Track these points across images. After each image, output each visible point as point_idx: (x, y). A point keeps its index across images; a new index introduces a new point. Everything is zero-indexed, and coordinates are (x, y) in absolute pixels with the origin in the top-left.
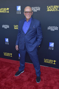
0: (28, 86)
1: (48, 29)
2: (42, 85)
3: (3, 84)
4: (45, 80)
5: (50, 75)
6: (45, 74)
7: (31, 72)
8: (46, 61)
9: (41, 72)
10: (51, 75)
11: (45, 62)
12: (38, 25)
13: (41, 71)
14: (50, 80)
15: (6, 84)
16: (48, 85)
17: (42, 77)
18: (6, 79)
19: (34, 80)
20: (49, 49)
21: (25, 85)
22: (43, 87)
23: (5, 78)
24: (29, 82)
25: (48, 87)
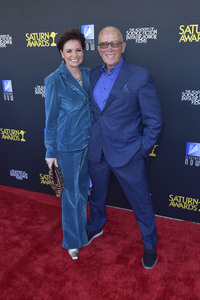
0: (115, 277)
1: (183, 98)
2: (159, 275)
3: (39, 271)
4: (170, 262)
5: (188, 247)
6: (173, 241)
7: (126, 237)
8: (175, 201)
9: (158, 236)
10: (190, 244)
11: (172, 204)
12: (144, 83)
13: (160, 234)
14: (186, 259)
15: (47, 269)
16: (181, 275)
17: (162, 253)
18: (47, 256)
19: (135, 261)
20: (186, 163)
21: (107, 276)
22: (165, 281)
23: (47, 251)
24: (122, 266)
25: (179, 280)
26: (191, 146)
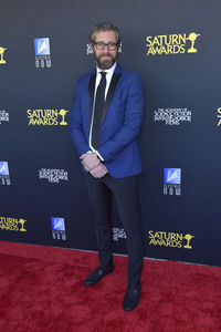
1: (156, 118)
5: (174, 292)
8: (156, 239)
10: (176, 289)
11: (153, 242)
26: (169, 172)
